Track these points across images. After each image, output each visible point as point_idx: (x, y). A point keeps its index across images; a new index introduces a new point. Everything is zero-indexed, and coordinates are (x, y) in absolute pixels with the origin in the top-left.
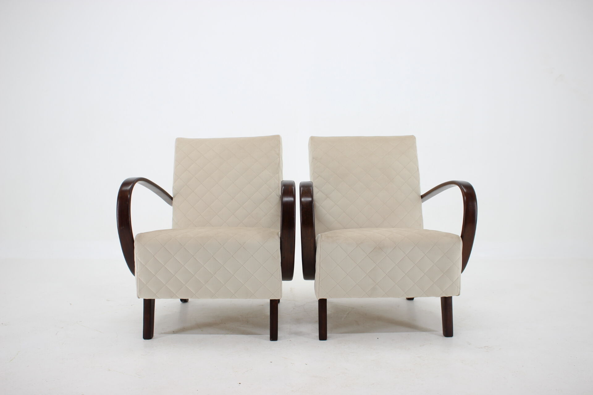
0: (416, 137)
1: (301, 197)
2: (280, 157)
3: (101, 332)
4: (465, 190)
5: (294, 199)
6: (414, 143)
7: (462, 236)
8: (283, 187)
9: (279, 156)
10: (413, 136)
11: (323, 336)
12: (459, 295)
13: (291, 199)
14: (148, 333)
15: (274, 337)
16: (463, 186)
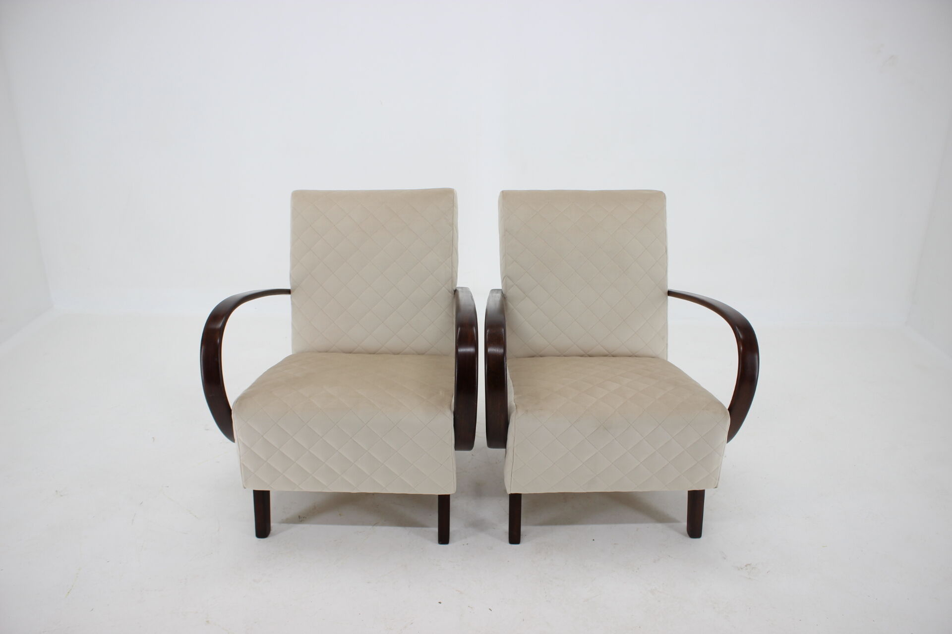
0: (666, 195)
1: (487, 345)
2: (454, 228)
3: (195, 516)
4: (741, 336)
5: (476, 350)
6: (663, 207)
7: (730, 409)
8: (459, 329)
9: (452, 226)
10: (661, 193)
11: (515, 537)
12: (716, 487)
13: (471, 350)
14: (263, 529)
15: (444, 538)
16: (739, 328)
